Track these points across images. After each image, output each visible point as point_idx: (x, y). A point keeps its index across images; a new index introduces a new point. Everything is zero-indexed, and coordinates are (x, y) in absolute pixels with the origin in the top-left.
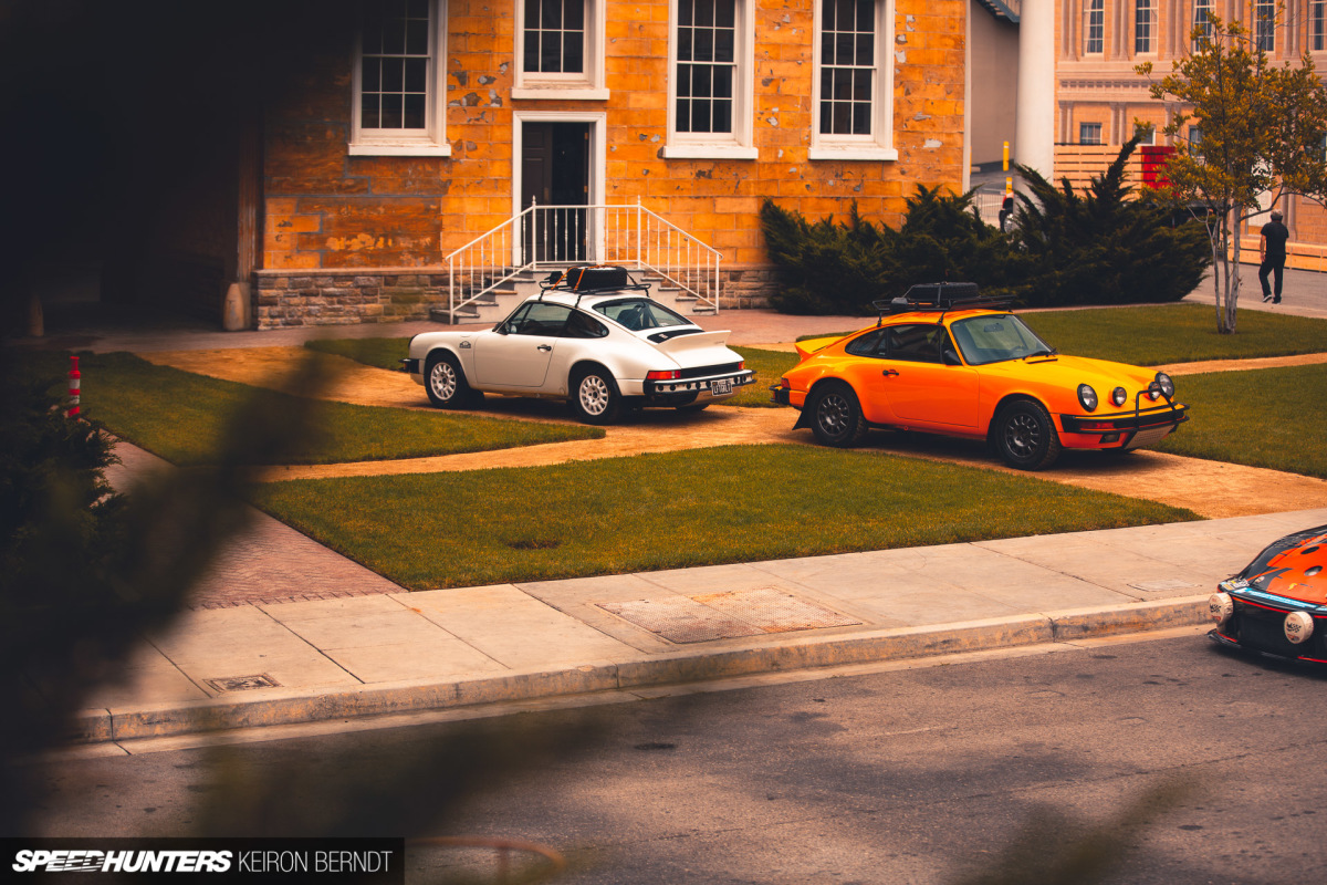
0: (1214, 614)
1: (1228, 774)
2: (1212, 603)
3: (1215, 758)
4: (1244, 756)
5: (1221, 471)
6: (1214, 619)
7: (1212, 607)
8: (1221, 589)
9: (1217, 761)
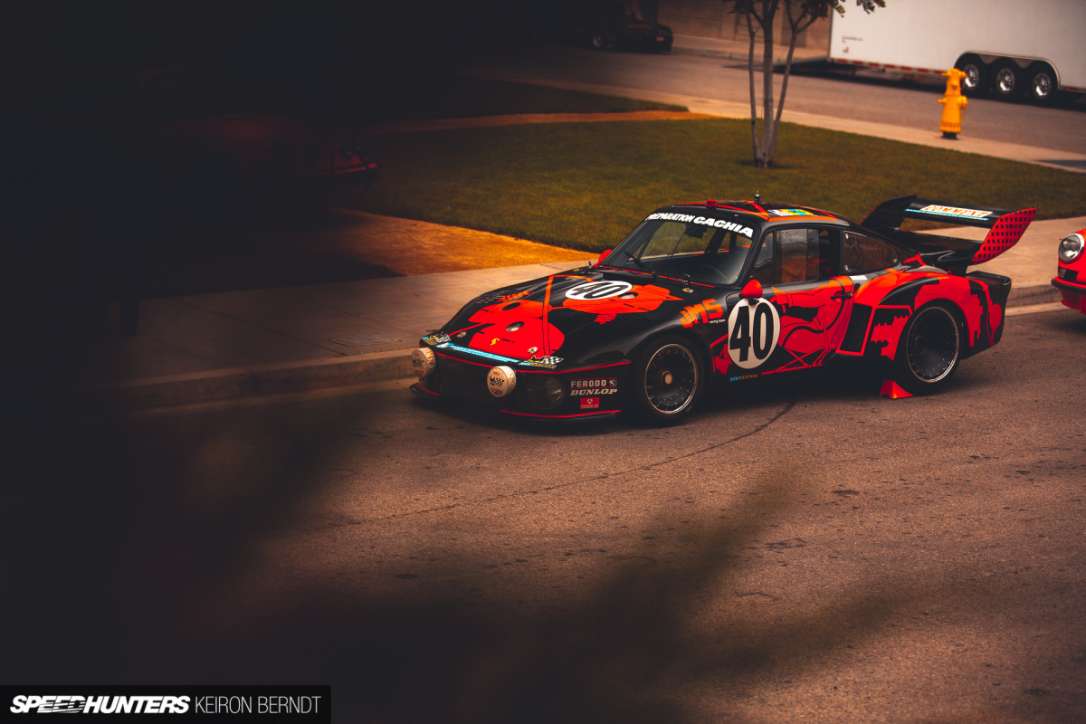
0: (417, 368)
1: (439, 524)
2: (415, 357)
3: (425, 509)
4: (453, 506)
5: (414, 228)
6: (417, 374)
7: (414, 362)
8: (423, 344)
9: (427, 511)
